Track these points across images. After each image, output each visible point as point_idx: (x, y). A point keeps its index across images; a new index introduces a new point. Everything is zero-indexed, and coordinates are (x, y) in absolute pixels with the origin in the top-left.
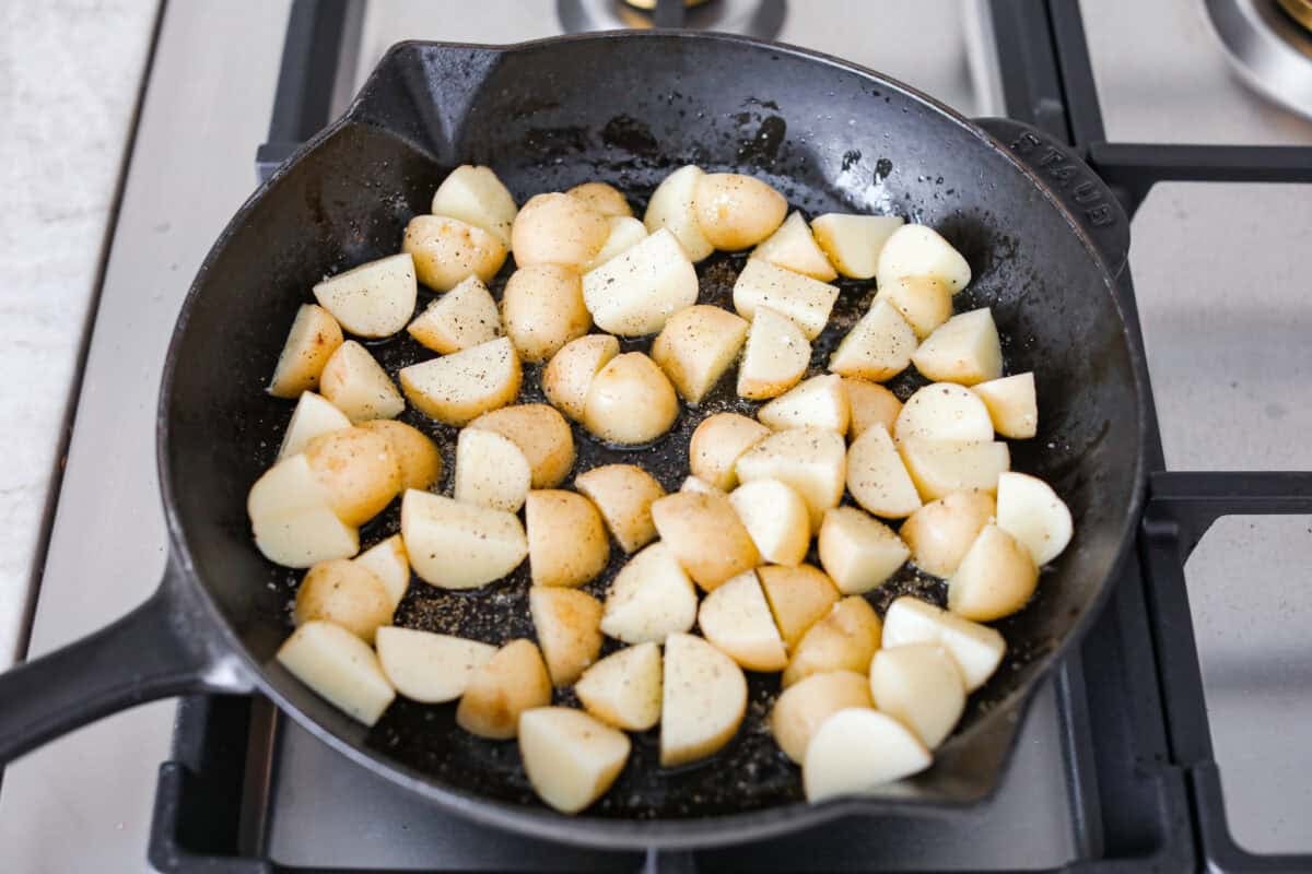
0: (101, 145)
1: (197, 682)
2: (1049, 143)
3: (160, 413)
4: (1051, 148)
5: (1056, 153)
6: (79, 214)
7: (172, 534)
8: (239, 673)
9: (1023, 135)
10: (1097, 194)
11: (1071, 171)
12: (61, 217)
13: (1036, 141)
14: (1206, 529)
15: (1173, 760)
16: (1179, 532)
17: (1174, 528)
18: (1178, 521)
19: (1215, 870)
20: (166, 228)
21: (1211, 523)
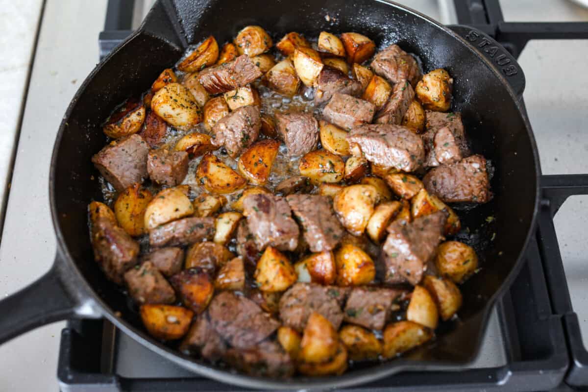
1: (73, 313)
2: (484, 36)
3: (50, 179)
4: (484, 38)
5: (488, 41)
6: (14, 68)
7: (58, 239)
8: (94, 308)
9: (471, 32)
10: (508, 60)
11: (495, 49)
13: (477, 35)
14: (563, 202)
15: (554, 312)
16: (550, 204)
17: (548, 203)
18: (550, 199)
19: (578, 364)
20: (56, 73)
21: (565, 199)
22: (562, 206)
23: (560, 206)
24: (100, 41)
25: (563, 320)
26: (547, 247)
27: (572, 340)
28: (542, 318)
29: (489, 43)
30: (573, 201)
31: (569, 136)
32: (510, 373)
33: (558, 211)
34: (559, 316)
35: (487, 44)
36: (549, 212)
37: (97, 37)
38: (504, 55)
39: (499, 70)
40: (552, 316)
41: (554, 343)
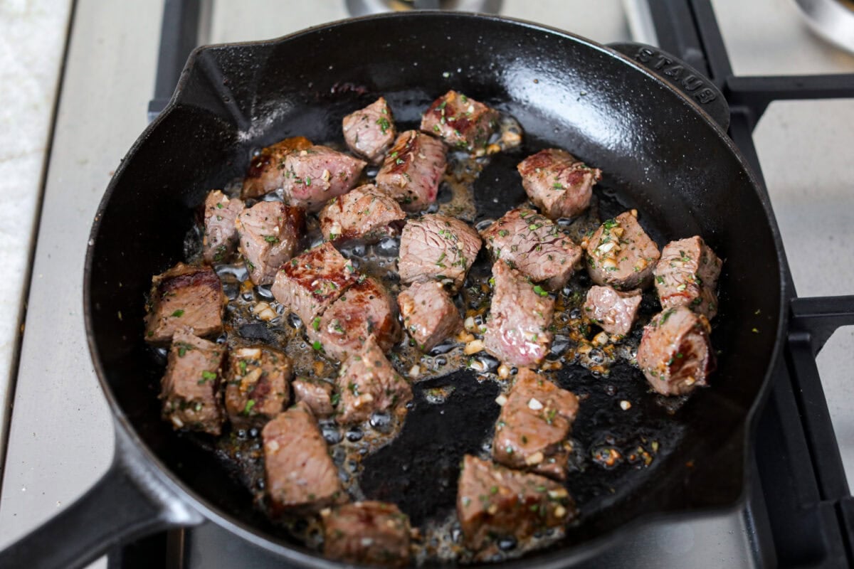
0: (36, 107)
4: (661, 56)
6: (23, 155)
11: (679, 69)
12: (11, 157)
14: (829, 336)
15: (823, 497)
16: (811, 339)
17: (808, 337)
18: (810, 332)
20: (85, 162)
21: (832, 332)
22: (828, 341)
23: (825, 341)
24: (151, 114)
25: (838, 507)
26: (808, 402)
28: (806, 506)
29: (669, 62)
30: (843, 334)
31: (831, 238)
33: (822, 350)
34: (832, 502)
35: (666, 63)
36: (810, 350)
37: (145, 107)
38: (691, 76)
39: (691, 97)
40: (821, 504)
41: (826, 541)
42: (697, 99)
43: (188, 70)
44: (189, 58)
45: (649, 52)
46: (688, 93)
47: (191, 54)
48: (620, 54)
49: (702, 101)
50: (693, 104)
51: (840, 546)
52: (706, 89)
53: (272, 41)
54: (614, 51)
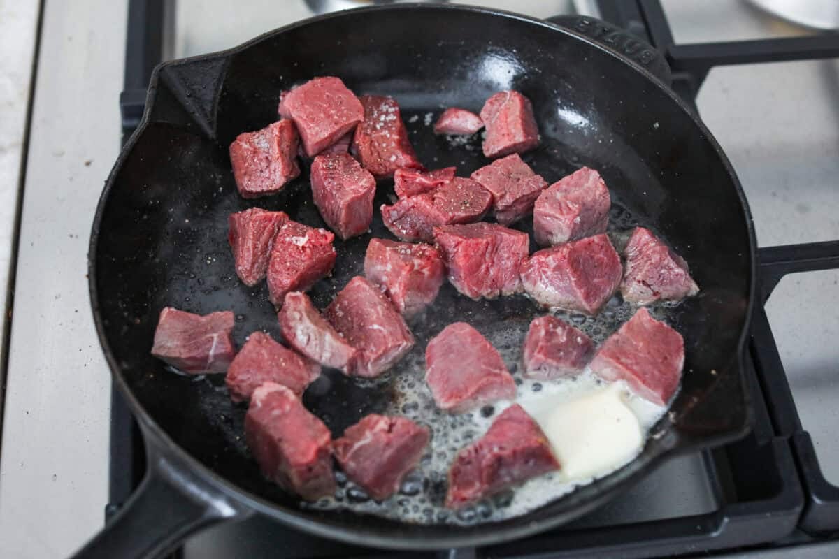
14: (776, 284)
15: (777, 432)
19: (818, 501)
21: (779, 280)
22: (776, 288)
23: (773, 289)
25: (791, 442)
26: (760, 347)
27: (806, 470)
29: (606, 29)
31: (774, 194)
32: (726, 520)
33: (770, 299)
34: (786, 438)
35: (604, 31)
38: (630, 40)
39: (634, 60)
40: (775, 439)
42: (639, 61)
43: (153, 87)
44: (152, 76)
45: (586, 22)
46: (629, 55)
47: (153, 72)
48: (561, 27)
49: (643, 62)
50: (635, 66)
51: (795, 478)
52: (645, 51)
53: (229, 51)
54: (555, 25)
